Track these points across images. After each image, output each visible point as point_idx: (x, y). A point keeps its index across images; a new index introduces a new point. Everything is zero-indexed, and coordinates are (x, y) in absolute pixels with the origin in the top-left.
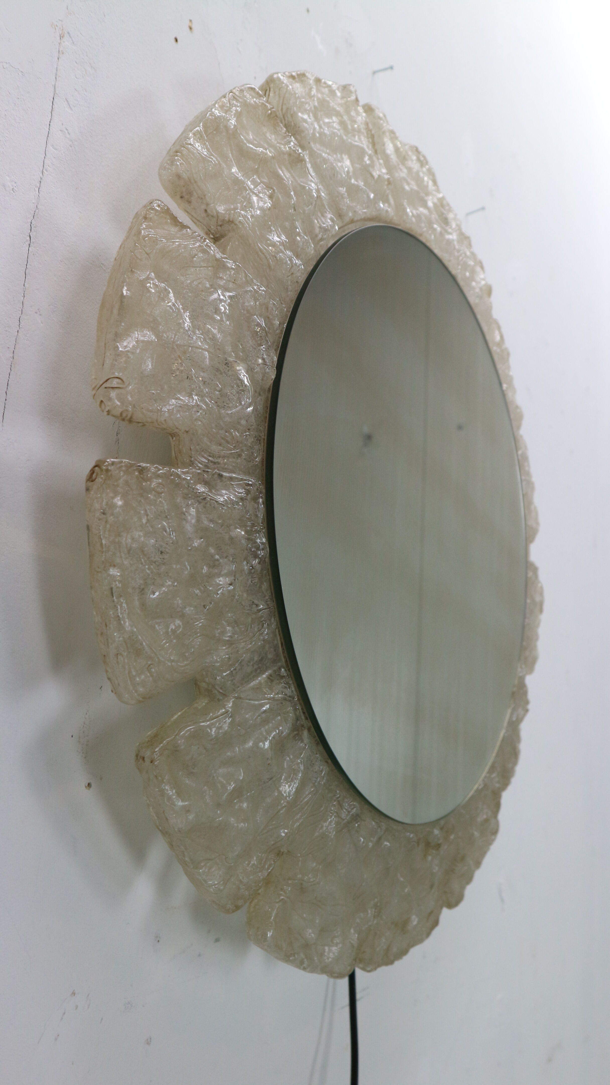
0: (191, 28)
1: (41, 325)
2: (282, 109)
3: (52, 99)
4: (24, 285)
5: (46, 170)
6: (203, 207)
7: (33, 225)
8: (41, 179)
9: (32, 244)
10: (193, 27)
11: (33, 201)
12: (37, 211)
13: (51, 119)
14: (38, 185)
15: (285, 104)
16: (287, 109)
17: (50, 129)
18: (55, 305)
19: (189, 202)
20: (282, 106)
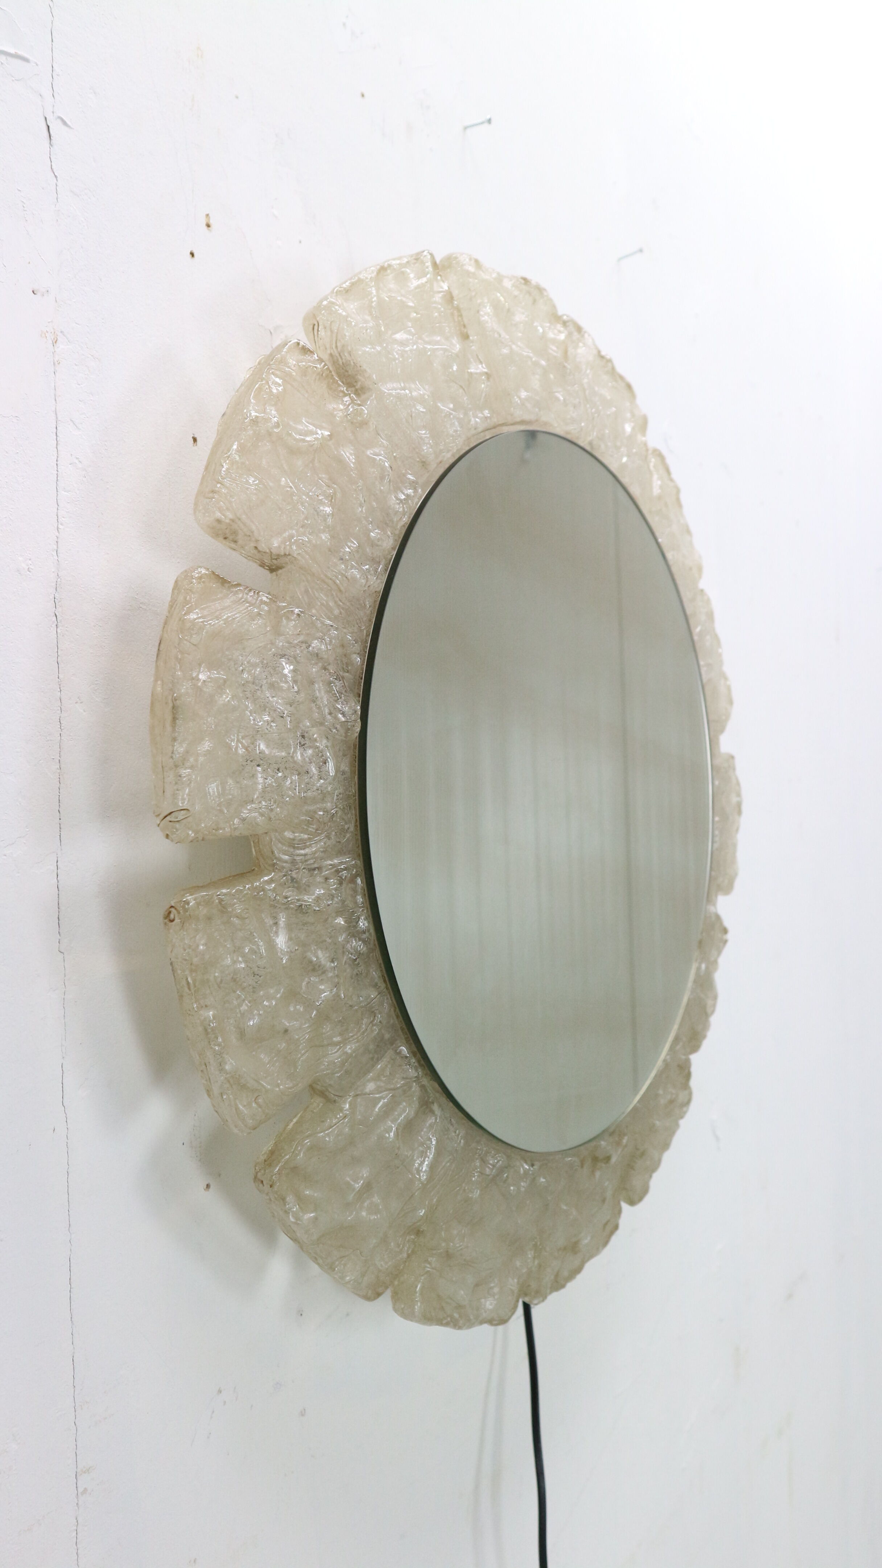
0: (208, 226)
1: (85, 713)
2: (336, 347)
3: (55, 429)
4: (58, 678)
5: (61, 524)
6: (253, 544)
7: (57, 599)
8: (57, 538)
9: (59, 624)
10: (211, 222)
11: (53, 570)
12: (59, 580)
13: (57, 457)
14: (55, 547)
15: (340, 341)
16: (343, 346)
17: (59, 470)
18: (96, 683)
19: (235, 542)
20: (336, 343)
